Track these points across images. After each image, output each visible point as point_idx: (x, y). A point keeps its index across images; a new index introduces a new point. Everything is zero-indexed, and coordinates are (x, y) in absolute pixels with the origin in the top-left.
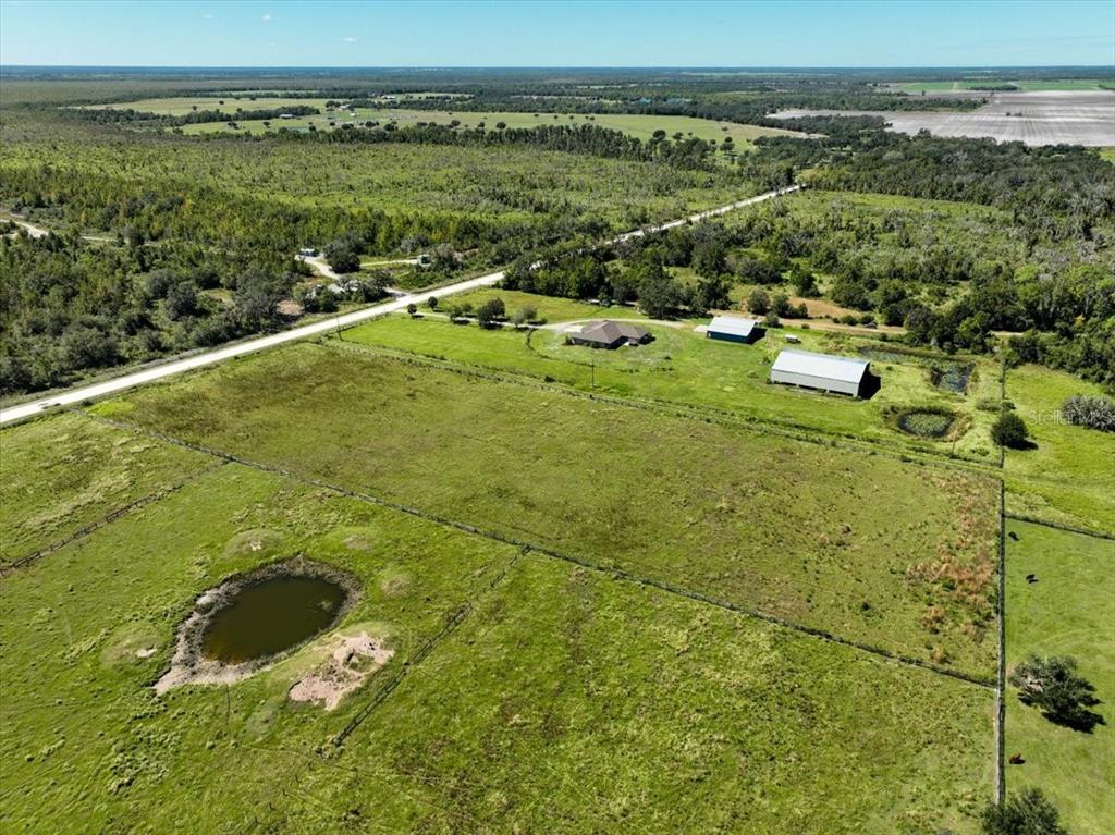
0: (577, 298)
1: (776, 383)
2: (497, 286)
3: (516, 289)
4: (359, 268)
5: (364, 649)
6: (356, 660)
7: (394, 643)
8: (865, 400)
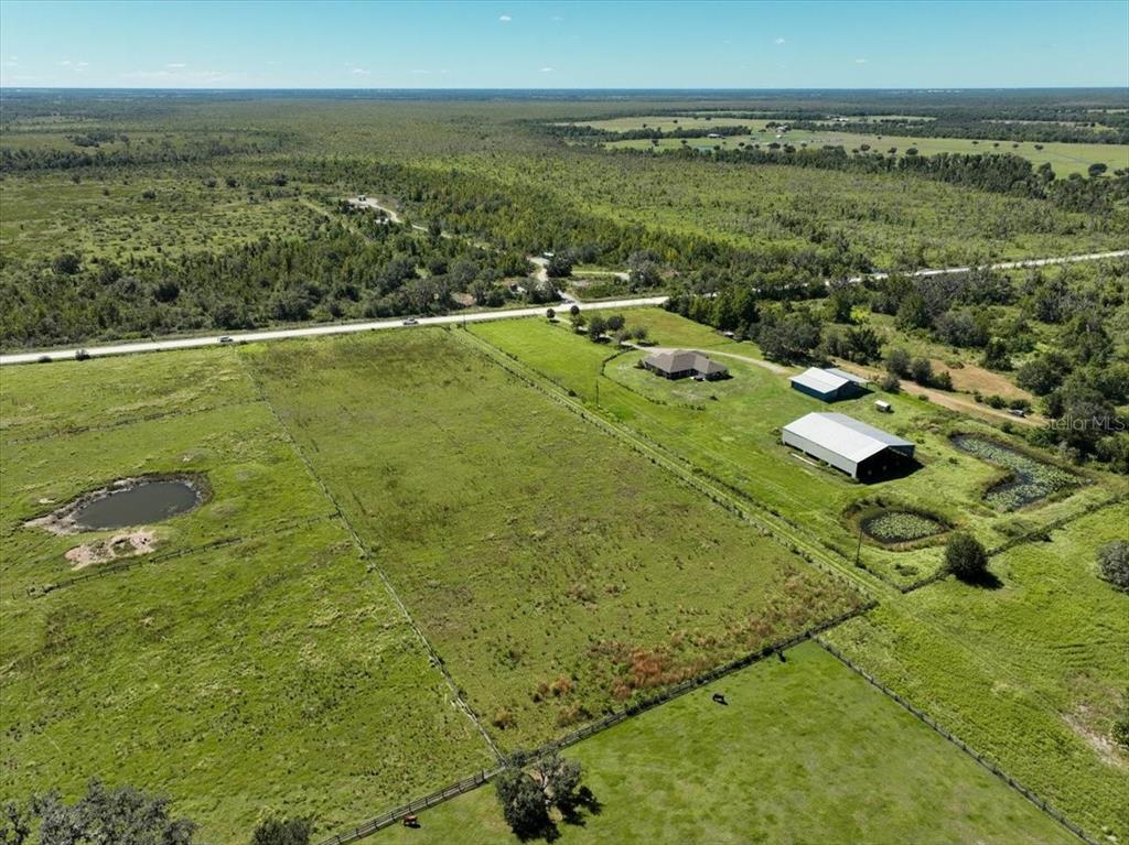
0: (718, 328)
1: (787, 444)
2: (660, 306)
3: (675, 311)
4: (570, 275)
5: (137, 541)
6: (122, 545)
7: (162, 545)
8: (862, 485)
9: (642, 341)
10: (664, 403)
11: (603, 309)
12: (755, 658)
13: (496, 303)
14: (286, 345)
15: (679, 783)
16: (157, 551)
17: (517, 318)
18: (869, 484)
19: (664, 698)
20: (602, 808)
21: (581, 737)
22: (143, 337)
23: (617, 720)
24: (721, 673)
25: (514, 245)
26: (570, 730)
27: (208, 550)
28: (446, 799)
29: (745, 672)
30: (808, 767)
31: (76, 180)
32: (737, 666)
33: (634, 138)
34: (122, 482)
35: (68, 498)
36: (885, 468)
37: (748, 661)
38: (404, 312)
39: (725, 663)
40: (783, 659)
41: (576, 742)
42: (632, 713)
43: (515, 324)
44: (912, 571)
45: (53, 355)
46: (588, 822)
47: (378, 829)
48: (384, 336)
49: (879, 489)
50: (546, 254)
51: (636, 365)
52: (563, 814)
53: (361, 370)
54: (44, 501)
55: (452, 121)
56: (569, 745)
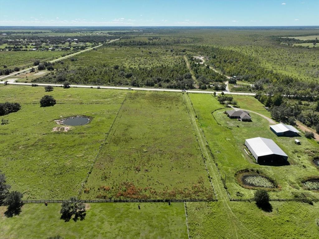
1: (246, 145)
2: (254, 96)
4: (236, 83)
5: (66, 129)
6: (62, 129)
7: (69, 131)
8: (258, 164)
9: (235, 105)
10: (221, 125)
11: (234, 95)
12: (162, 201)
13: (204, 88)
14: (141, 92)
15: (106, 223)
16: (68, 132)
17: (206, 94)
18: (260, 165)
19: (127, 201)
20: (84, 220)
21: (98, 202)
22: (115, 85)
23: (110, 201)
24: (148, 201)
25: (227, 73)
26: (97, 199)
27: (77, 134)
28: (58, 203)
29: (155, 204)
30: (141, 234)
31: (139, 48)
32: (154, 201)
33: (308, 43)
34: (78, 116)
35: (66, 117)
36: (272, 161)
37: (159, 201)
38: (177, 88)
39: (152, 199)
40: (169, 204)
41: (96, 202)
42: (115, 201)
43: (203, 95)
44: (242, 195)
45: (94, 87)
46: (77, 221)
47: (40, 203)
48: (165, 93)
49: (263, 168)
50: (234, 76)
51: (224, 112)
52: (75, 217)
53: (150, 101)
54: (61, 117)
55: (250, 36)
56: (94, 203)
